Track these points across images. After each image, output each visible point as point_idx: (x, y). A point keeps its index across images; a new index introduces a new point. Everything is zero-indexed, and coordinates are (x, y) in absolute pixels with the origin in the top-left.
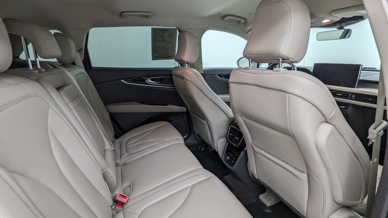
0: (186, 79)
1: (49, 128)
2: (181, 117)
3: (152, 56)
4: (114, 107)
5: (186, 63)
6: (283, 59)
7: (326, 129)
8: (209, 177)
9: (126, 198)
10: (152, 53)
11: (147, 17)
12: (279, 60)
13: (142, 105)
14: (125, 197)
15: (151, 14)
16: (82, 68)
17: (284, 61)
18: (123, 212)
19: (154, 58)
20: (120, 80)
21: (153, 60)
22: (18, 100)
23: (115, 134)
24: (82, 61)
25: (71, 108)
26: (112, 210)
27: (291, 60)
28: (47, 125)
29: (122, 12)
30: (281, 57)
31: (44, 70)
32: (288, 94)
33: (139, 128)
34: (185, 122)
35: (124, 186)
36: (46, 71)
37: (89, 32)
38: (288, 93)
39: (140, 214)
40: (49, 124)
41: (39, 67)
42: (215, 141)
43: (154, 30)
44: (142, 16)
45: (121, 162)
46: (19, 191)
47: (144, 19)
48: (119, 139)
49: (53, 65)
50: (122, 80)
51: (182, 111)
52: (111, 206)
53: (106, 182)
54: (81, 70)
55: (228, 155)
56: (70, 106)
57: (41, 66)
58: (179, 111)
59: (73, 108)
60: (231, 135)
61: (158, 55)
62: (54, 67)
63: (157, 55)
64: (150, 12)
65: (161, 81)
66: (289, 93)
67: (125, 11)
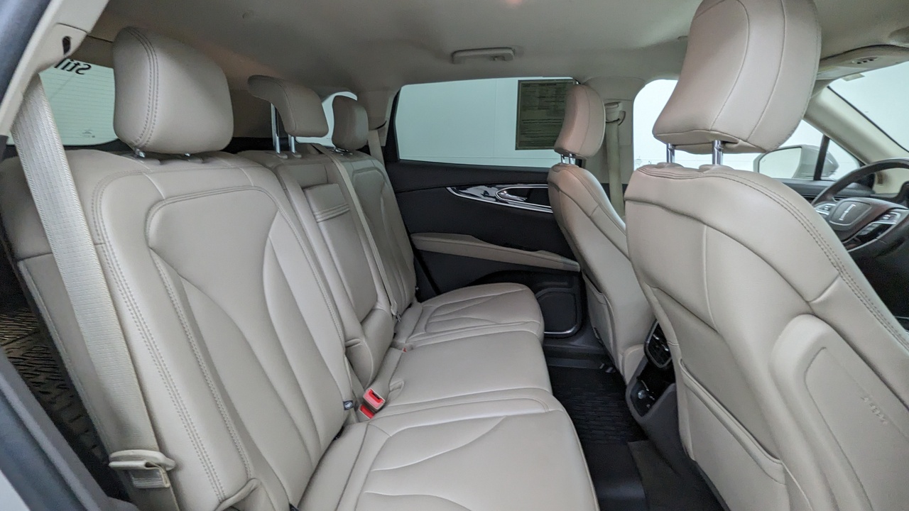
0: (562, 191)
1: (268, 241)
2: (566, 284)
3: (516, 141)
4: (431, 239)
5: (571, 155)
6: (724, 143)
7: (807, 331)
8: (550, 410)
9: (379, 402)
10: (517, 136)
11: (503, 58)
12: (713, 143)
13: (481, 243)
14: (379, 398)
15: (511, 52)
16: (379, 160)
17: (729, 145)
18: (368, 425)
19: (521, 145)
20: (445, 187)
21: (517, 149)
22: (226, 190)
23: (416, 291)
24: (382, 147)
25: (319, 220)
26: (345, 409)
27: (741, 142)
28: (267, 236)
29: (455, 52)
30: (716, 136)
31: (300, 156)
32: (706, 226)
33: (468, 287)
34: (574, 295)
35: (391, 384)
36: (302, 158)
37: (398, 93)
38: (704, 224)
39: (394, 436)
40: (270, 236)
41: (293, 150)
42: (620, 349)
43: (523, 86)
44: (494, 57)
45: (407, 344)
46: (175, 297)
47: (498, 63)
48: (423, 303)
49: (319, 150)
50: (449, 189)
51: (570, 268)
52: (345, 403)
53: (348, 358)
54: (375, 163)
55: (642, 388)
56: (318, 217)
57: (296, 149)
58: (561, 267)
59: (322, 219)
60: (655, 339)
61: (529, 139)
62: (320, 153)
63: (526, 138)
64: (510, 48)
65: (529, 196)
66: (708, 225)
67: (459, 49)
